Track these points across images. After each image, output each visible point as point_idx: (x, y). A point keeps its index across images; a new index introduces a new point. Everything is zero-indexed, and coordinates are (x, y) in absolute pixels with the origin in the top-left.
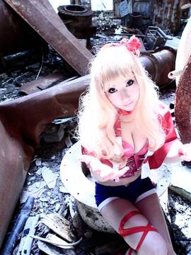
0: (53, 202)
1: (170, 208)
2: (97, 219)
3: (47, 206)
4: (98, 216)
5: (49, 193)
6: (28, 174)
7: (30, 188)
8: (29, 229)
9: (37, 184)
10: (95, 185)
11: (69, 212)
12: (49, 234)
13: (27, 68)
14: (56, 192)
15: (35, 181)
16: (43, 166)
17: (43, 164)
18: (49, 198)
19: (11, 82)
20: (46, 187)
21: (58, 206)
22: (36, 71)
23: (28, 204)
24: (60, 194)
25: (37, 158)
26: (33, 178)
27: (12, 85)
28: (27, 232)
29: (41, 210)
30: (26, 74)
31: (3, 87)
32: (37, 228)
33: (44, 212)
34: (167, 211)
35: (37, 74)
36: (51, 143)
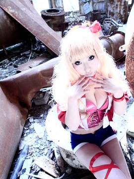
0: (42, 148)
1: (129, 149)
2: (74, 159)
3: (38, 150)
4: (74, 157)
5: (39, 142)
6: (24, 129)
7: (26, 138)
8: (25, 169)
9: (30, 135)
10: (70, 134)
11: (54, 154)
12: (40, 172)
13: (21, 54)
14: (44, 141)
15: (29, 133)
16: (34, 122)
17: (35, 120)
18: (39, 145)
19: (11, 65)
20: (37, 137)
21: (46, 151)
22: (28, 56)
23: (25, 151)
24: (47, 142)
25: (30, 116)
26: (28, 131)
27: (12, 67)
28: (24, 171)
29: (34, 154)
30: (21, 58)
31: (6, 69)
32: (32, 167)
33: (36, 155)
34: (126, 151)
35: (28, 58)
36: (40, 105)
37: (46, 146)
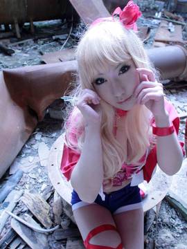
0: (40, 181)
3: (34, 182)
5: (40, 170)
6: (24, 146)
7: (23, 161)
8: (9, 203)
9: (31, 158)
11: (53, 194)
12: (26, 214)
13: (54, 37)
15: (30, 154)
16: (41, 141)
17: (43, 139)
18: (38, 175)
19: (35, 49)
20: (38, 163)
21: (44, 186)
22: (62, 42)
23: (16, 177)
25: (39, 131)
26: (29, 151)
27: (36, 52)
28: (7, 205)
29: (27, 186)
30: (52, 43)
31: (26, 53)
32: (18, 203)
33: (30, 188)
35: (62, 44)
36: (57, 120)
37: (46, 180)
